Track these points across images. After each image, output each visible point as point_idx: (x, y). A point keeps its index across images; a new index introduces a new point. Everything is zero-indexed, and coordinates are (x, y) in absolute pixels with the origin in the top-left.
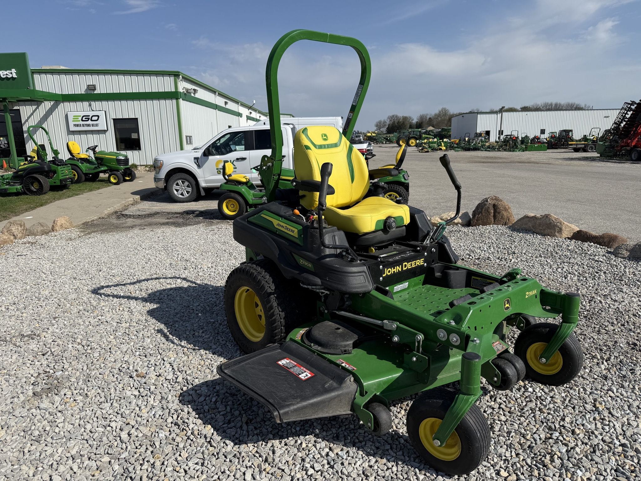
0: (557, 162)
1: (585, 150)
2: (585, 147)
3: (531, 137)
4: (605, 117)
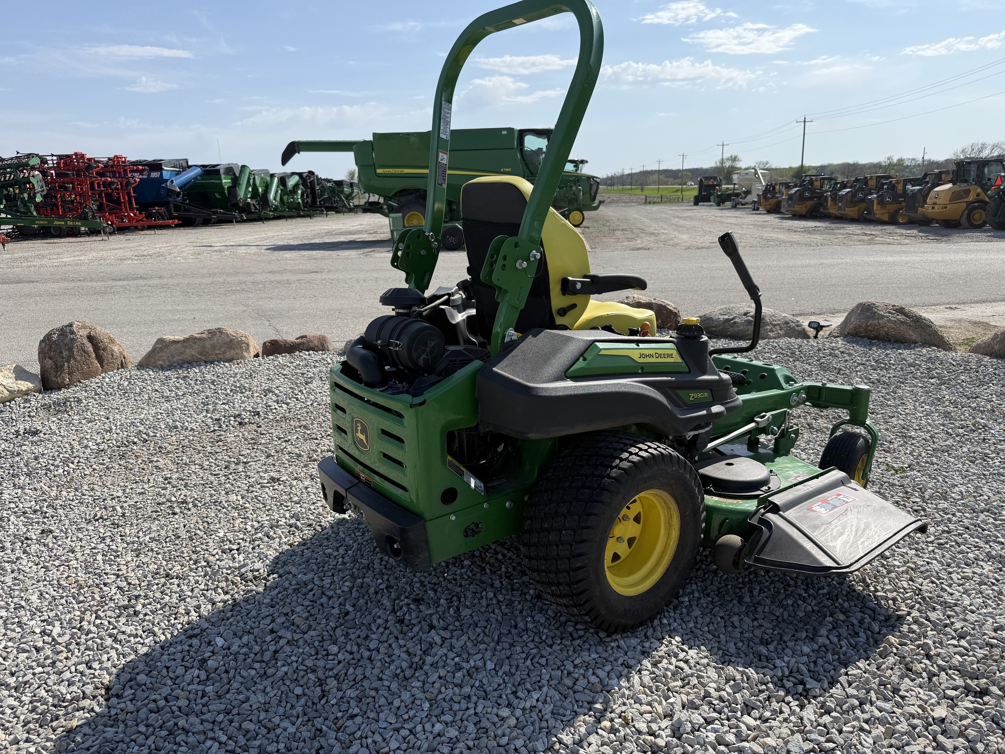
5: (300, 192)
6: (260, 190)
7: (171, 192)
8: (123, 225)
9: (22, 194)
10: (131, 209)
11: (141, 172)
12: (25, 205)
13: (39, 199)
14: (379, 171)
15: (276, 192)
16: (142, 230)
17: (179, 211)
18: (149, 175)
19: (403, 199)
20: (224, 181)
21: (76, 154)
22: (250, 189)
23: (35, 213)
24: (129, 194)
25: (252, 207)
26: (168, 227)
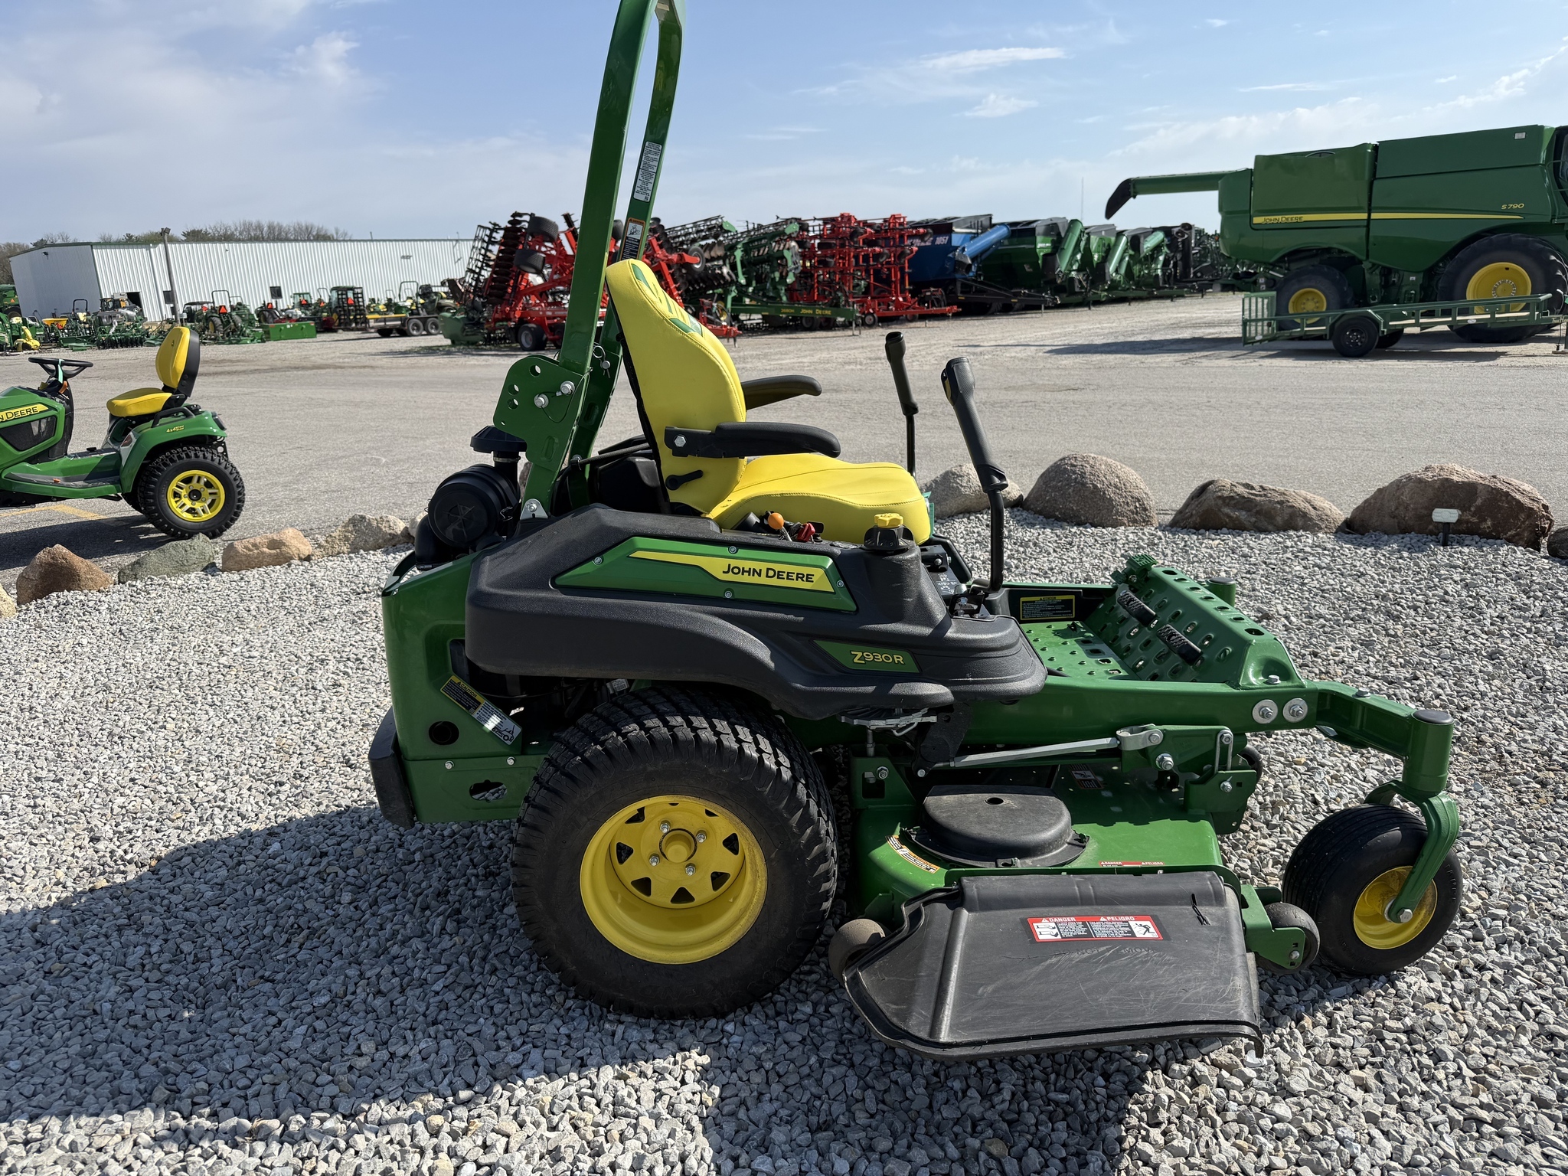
0: (379, 363)
1: (403, 332)
2: (403, 325)
3: (253, 306)
4: (403, 257)
5: (1161, 258)
6: (1096, 257)
7: (959, 265)
8: (887, 314)
9: (773, 272)
10: (903, 291)
11: (922, 237)
12: (775, 288)
13: (790, 280)
14: (1257, 220)
15: (1122, 259)
16: (911, 321)
17: (969, 292)
18: (934, 241)
19: (1294, 266)
20: (1039, 245)
21: (842, 216)
22: (1079, 257)
23: (784, 299)
24: (902, 269)
25: (1077, 284)
26: (942, 317)
